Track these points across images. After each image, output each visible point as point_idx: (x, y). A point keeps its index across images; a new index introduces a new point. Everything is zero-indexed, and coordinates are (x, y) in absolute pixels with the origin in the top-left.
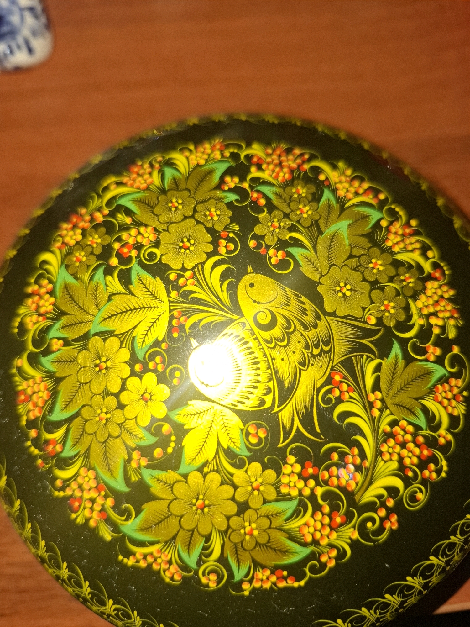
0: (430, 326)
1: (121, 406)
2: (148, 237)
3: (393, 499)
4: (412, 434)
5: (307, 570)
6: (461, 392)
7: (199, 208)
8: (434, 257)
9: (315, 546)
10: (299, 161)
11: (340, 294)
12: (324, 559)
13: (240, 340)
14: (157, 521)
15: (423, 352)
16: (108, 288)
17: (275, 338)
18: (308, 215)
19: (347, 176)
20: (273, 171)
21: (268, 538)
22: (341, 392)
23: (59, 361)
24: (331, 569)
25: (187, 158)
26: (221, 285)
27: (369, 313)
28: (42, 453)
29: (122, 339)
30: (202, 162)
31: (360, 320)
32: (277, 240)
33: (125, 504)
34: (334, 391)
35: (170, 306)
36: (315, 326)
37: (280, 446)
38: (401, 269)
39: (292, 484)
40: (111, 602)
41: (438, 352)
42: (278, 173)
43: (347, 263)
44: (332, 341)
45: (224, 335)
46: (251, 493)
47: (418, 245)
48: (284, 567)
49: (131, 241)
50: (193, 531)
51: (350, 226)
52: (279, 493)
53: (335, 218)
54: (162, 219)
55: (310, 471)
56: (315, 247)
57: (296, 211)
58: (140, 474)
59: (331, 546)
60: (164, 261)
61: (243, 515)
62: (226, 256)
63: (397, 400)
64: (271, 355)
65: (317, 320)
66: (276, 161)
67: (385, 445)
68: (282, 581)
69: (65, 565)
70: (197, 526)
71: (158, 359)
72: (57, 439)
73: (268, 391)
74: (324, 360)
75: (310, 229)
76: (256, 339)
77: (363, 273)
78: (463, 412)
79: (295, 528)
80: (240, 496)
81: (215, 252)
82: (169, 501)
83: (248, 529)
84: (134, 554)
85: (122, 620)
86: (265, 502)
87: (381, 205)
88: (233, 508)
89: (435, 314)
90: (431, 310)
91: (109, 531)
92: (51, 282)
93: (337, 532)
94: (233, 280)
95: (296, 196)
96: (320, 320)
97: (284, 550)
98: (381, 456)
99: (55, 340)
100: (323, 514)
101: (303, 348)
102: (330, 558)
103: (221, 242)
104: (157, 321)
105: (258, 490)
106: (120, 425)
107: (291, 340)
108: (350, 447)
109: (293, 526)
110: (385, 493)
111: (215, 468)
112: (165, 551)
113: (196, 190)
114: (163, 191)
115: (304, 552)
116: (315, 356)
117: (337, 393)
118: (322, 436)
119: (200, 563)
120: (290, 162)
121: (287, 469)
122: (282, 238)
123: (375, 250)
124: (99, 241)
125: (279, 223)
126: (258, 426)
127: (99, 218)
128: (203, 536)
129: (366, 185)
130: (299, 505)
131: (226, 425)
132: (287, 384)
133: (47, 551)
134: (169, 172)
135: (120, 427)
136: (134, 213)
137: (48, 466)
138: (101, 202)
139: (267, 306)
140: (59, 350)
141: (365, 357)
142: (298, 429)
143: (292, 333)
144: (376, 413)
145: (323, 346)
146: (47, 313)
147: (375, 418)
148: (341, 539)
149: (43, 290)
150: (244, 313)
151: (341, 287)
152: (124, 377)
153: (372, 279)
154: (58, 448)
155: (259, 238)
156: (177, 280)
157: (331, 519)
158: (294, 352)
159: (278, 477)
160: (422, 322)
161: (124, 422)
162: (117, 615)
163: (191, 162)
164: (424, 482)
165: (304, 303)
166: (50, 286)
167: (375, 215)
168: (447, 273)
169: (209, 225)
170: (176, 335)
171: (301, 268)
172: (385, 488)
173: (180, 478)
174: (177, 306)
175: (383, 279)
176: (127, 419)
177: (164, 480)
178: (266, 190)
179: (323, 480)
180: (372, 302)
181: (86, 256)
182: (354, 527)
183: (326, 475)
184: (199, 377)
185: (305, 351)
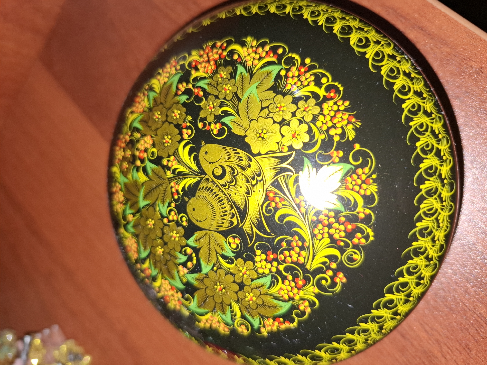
0: (331, 138)
1: (165, 244)
2: (149, 143)
3: (335, 262)
4: (334, 217)
5: (294, 316)
6: (370, 176)
7: (169, 113)
8: (328, 81)
9: (292, 301)
10: (220, 51)
11: (260, 139)
12: (302, 308)
13: (208, 190)
14: (203, 301)
15: (330, 157)
16: (140, 180)
17: (227, 182)
18: (230, 91)
19: (253, 47)
20: (205, 67)
21: (262, 301)
22: (276, 203)
23: (134, 226)
24: (309, 313)
25: (159, 80)
26: (190, 159)
27: (282, 145)
28: (145, 275)
29: (154, 207)
30: (166, 80)
32: (214, 116)
33: (186, 295)
34: (272, 204)
35: (169, 181)
37: (249, 246)
38: (301, 104)
39: (264, 267)
41: (341, 154)
42: (208, 68)
43: (260, 115)
44: (262, 172)
45: (199, 189)
46: (243, 277)
47: (313, 78)
48: (280, 316)
49: (143, 148)
50: (221, 303)
51: (258, 86)
52: (258, 273)
53: (248, 85)
54: (153, 128)
55: (272, 256)
56: (238, 112)
57: (222, 91)
58: (186, 277)
59: (303, 299)
60: (159, 155)
61: (243, 290)
62: (189, 140)
64: (228, 193)
65: (250, 162)
66: (206, 59)
67: (316, 229)
68: (282, 324)
70: (223, 300)
71: (173, 213)
72: (148, 267)
73: (233, 215)
75: (232, 100)
76: (217, 186)
77: (272, 118)
78: (376, 190)
79: (275, 292)
80: (238, 280)
81: (182, 139)
82: (204, 289)
83: (249, 297)
84: (201, 320)
86: (252, 280)
87: (280, 58)
88: (237, 288)
90: (330, 124)
91: (186, 310)
92: (119, 183)
93: (303, 290)
94: (195, 153)
95: (220, 79)
96: (251, 160)
97: (274, 306)
98: (315, 237)
99: (130, 215)
100: (289, 281)
101: (245, 182)
102: (305, 307)
103: (184, 131)
104: (166, 192)
105: (246, 274)
107: (237, 180)
108: (292, 236)
109: (274, 291)
110: (327, 260)
111: (219, 267)
112: (214, 316)
113: (165, 101)
114: (150, 109)
115: (287, 305)
117: (273, 204)
118: (272, 234)
119: (233, 320)
120: (215, 55)
121: (257, 259)
122: (217, 114)
123: (280, 96)
124: (130, 153)
125: (213, 105)
126: (234, 237)
127: (128, 138)
128: (228, 305)
129: (267, 48)
130: (272, 278)
131: (217, 241)
132: (242, 208)
134: (151, 96)
135: (169, 255)
136: (141, 130)
137: (150, 281)
138: (127, 128)
139: (218, 163)
140: (133, 220)
141: (286, 176)
142: (256, 233)
143: (236, 175)
144: (303, 210)
145: (257, 177)
146: (123, 201)
147: (304, 213)
148: (308, 294)
149: (118, 189)
150: (207, 173)
151: (260, 134)
152: (161, 228)
153: (280, 119)
154: (150, 271)
155: (203, 120)
156: (168, 164)
157: (296, 283)
158: (241, 187)
159: (254, 265)
160: (323, 137)
161: (170, 251)
163: (161, 82)
164: (356, 247)
165: (239, 153)
166: (120, 186)
167: (276, 69)
168: (341, 89)
169: (175, 123)
170: (176, 197)
171: (232, 130)
172: (326, 257)
173: (205, 276)
174: (172, 180)
175: (288, 116)
176: (170, 250)
177: (198, 278)
178: (202, 84)
179: (282, 261)
180: (283, 136)
181: (128, 164)
182: (313, 285)
183: (282, 257)
184: (195, 217)
185: (247, 184)
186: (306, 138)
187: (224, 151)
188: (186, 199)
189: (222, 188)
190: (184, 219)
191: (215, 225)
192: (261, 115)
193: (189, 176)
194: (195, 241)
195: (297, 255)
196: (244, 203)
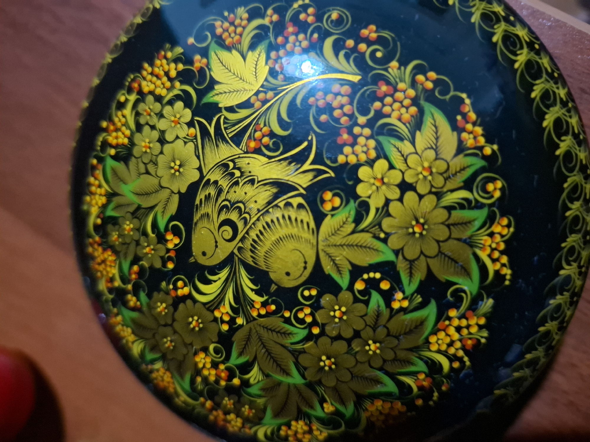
0: (180, 74)
1: (357, 334)
2: (204, 359)
3: (345, 42)
4: (277, 50)
5: (448, 97)
6: (226, 19)
7: (162, 322)
8: (124, 94)
9: (420, 100)
10: (96, 246)
11: (181, 170)
12: (430, 85)
13: (255, 248)
14: (453, 263)
15: (202, 71)
16: (260, 379)
17: (241, 215)
18: (131, 223)
19: (91, 200)
20: (111, 266)
21: (428, 150)
22: (264, 136)
23: (343, 402)
24: (438, 74)
25: (132, 344)
26: (215, 281)
27: (187, 137)
28: (435, 389)
29: (297, 353)
30: (129, 330)
31: (196, 143)
32: (159, 245)
33: (449, 299)
34: (265, 143)
35: (251, 321)
36: (216, 182)
37: (333, 175)
38: (142, 121)
39: (365, 149)
40: (562, 272)
41: (197, 57)
42: (111, 262)
43: (153, 173)
44: (223, 162)
45: (256, 264)
46: (388, 185)
47: (119, 113)
48: (453, 122)
49: (213, 372)
50: (448, 226)
51: (125, 183)
52: (378, 157)
53: (124, 198)
54: (184, 351)
55: (345, 136)
56: (152, 208)
57: (132, 236)
58: (412, 295)
59: (413, 84)
60: (216, 339)
61: (413, 183)
62: (190, 285)
63: (252, 79)
64: (256, 214)
65: (211, 183)
66: (103, 266)
68: (470, 117)
69: (541, 329)
70: (443, 223)
71: (301, 315)
72: (414, 380)
73: (288, 205)
74: (242, 163)
75: (140, 218)
76: (247, 233)
77: (157, 156)
78: (243, 8)
79: (407, 127)
80: (395, 193)
81: (190, 296)
82: (429, 260)
83: (426, 173)
84: (497, 272)
85: (579, 253)
86: (391, 167)
87: (101, 160)
88: (410, 196)
89: (167, 74)
90: (165, 79)
91: (484, 303)
92: (279, 429)
93: (397, 84)
94: (206, 272)
95: (120, 240)
96: (209, 180)
97: (434, 129)
99: (326, 410)
100: (384, 105)
101: (239, 187)
102: (427, 80)
103: (180, 294)
104: (269, 328)
105: (382, 179)
106: (374, 329)
107: (237, 200)
108: (311, 106)
109: (406, 130)
110: (342, 54)
111: (377, 227)
112: (481, 244)
113: (151, 329)
114: (163, 358)
115: (429, 108)
116: (242, 173)
117: (266, 140)
118: (310, 138)
119: (479, 206)
120: (99, 253)
121: (352, 159)
122: (156, 240)
123: (136, 151)
124: (226, 399)
125: (146, 247)
126: (323, 201)
127: (209, 404)
128: (450, 214)
129: (92, 179)
130: (382, 134)
131: (333, 232)
132: (275, 190)
133: (536, 349)
134: (149, 356)
135: (376, 328)
136: (192, 376)
137: (445, 380)
138: (198, 405)
139: (216, 233)
140: (332, 404)
141: (225, 126)
143: (230, 201)
144: (270, 94)
145: (230, 169)
146: (306, 424)
147: (275, 93)
148: (403, 76)
149: (290, 432)
150: (230, 251)
151: (175, 171)
152: (329, 340)
153: (158, 144)
154: (422, 376)
155: (164, 262)
156: (227, 322)
157: (386, 95)
158: (246, 193)
159: (362, 165)
160: (177, 84)
161: (370, 326)
162: (575, 261)
163: (134, 340)
164: (319, 17)
165: (201, 200)
166: (284, 428)
167: (110, 163)
168: (132, 76)
169: (172, 309)
170: (273, 307)
171: (174, 214)
172: (337, 55)
173: (400, 257)
174: (249, 316)
175: (155, 135)
176: (366, 325)
177: (408, 271)
178: (126, 266)
179: (350, 120)
180: (177, 137)
181: (244, 406)
182: (386, 70)
183: (344, 120)
184: (301, 272)
185: (241, 184)
186: (179, 105)
187: (200, 225)
188: (273, 288)
189: (250, 224)
190: (306, 293)
191: (307, 235)
192: (155, 173)
193: (239, 282)
194: (340, 274)
195: (339, 98)
196: (267, 187)
